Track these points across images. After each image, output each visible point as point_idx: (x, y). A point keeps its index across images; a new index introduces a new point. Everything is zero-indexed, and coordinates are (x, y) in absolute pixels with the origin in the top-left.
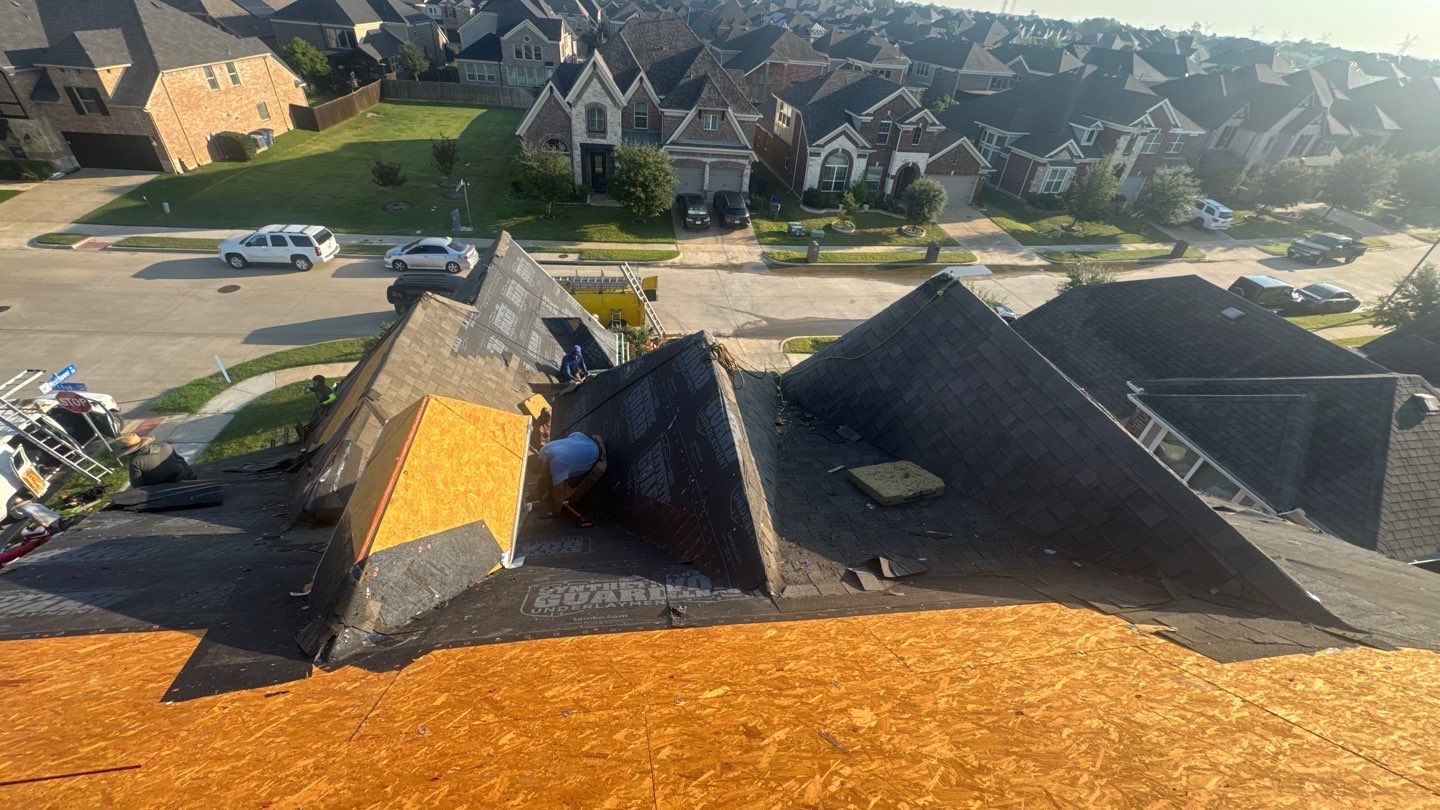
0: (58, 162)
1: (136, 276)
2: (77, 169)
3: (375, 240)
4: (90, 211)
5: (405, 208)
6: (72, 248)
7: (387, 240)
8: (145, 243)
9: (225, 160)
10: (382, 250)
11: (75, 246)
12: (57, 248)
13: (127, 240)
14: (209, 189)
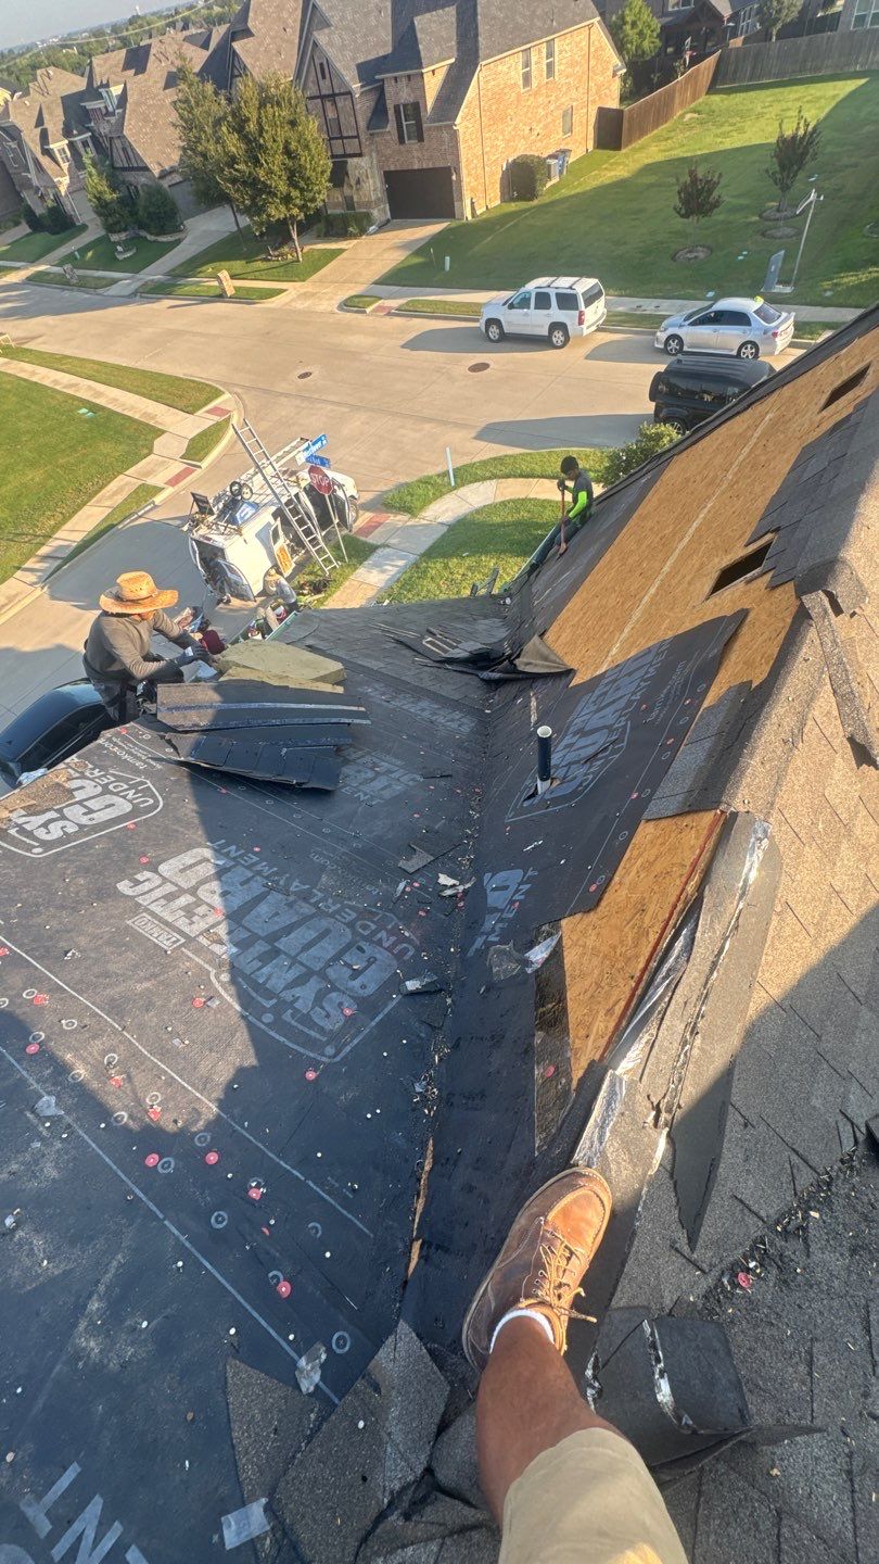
0: (375, 213)
1: (403, 347)
2: (388, 221)
3: (649, 306)
4: (388, 269)
5: (701, 255)
6: (365, 312)
7: (665, 306)
8: (420, 307)
9: (512, 200)
10: (656, 321)
11: (368, 310)
12: (356, 312)
13: (407, 304)
14: (489, 239)
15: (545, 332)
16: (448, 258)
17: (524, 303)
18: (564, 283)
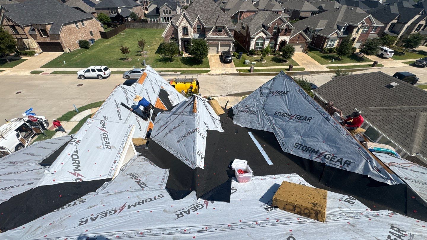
0: (37, 51)
2: (42, 52)
3: (121, 70)
4: (45, 64)
5: (130, 60)
7: (125, 70)
9: (83, 48)
10: (123, 73)
14: (76, 57)
15: (96, 76)
16: (64, 61)
17: (88, 71)
18: (98, 67)
